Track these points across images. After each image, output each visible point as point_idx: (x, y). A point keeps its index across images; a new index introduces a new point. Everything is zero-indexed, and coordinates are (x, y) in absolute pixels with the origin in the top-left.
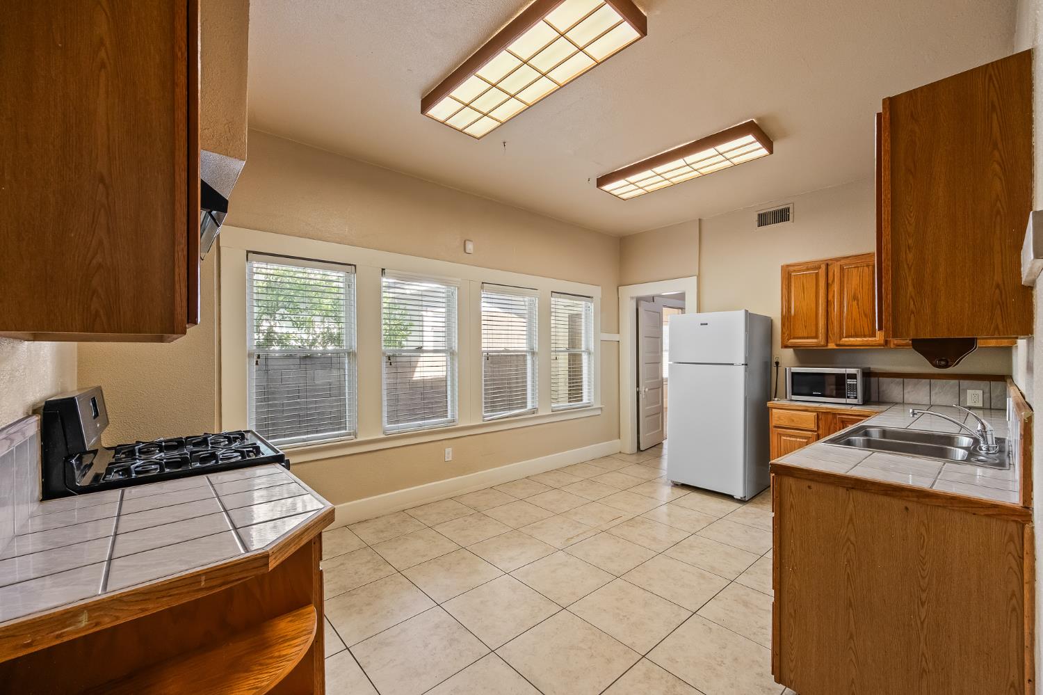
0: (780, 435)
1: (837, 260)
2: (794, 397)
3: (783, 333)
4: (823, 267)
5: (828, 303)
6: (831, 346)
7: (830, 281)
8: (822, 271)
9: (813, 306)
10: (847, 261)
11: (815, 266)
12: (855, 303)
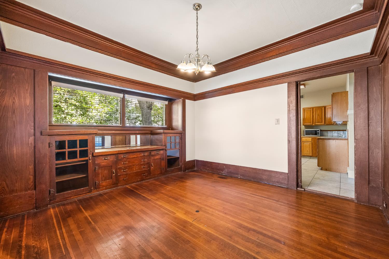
0: (304, 143)
1: (315, 107)
2: (306, 135)
3: (303, 122)
4: (312, 109)
5: (313, 116)
6: (314, 125)
7: (313, 112)
8: (312, 110)
9: (310, 116)
10: (316, 108)
11: (310, 108)
12: (318, 116)
